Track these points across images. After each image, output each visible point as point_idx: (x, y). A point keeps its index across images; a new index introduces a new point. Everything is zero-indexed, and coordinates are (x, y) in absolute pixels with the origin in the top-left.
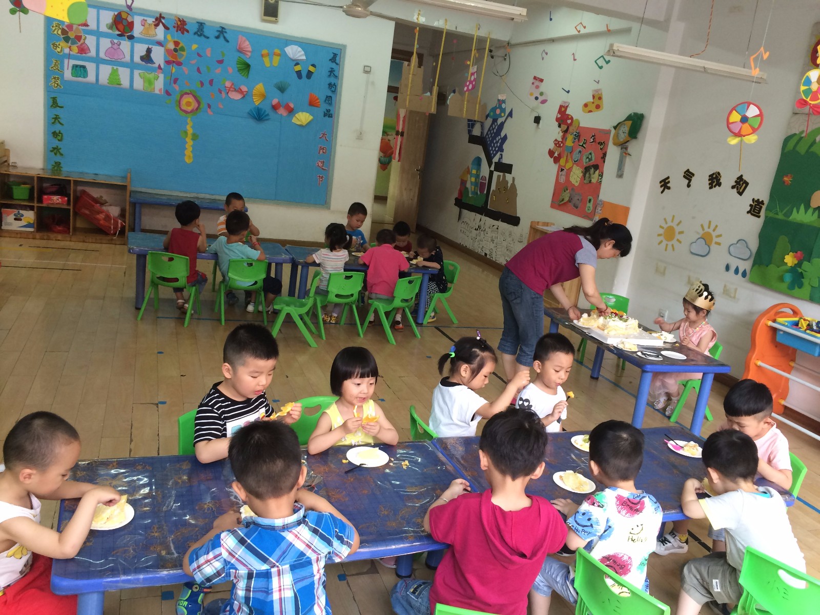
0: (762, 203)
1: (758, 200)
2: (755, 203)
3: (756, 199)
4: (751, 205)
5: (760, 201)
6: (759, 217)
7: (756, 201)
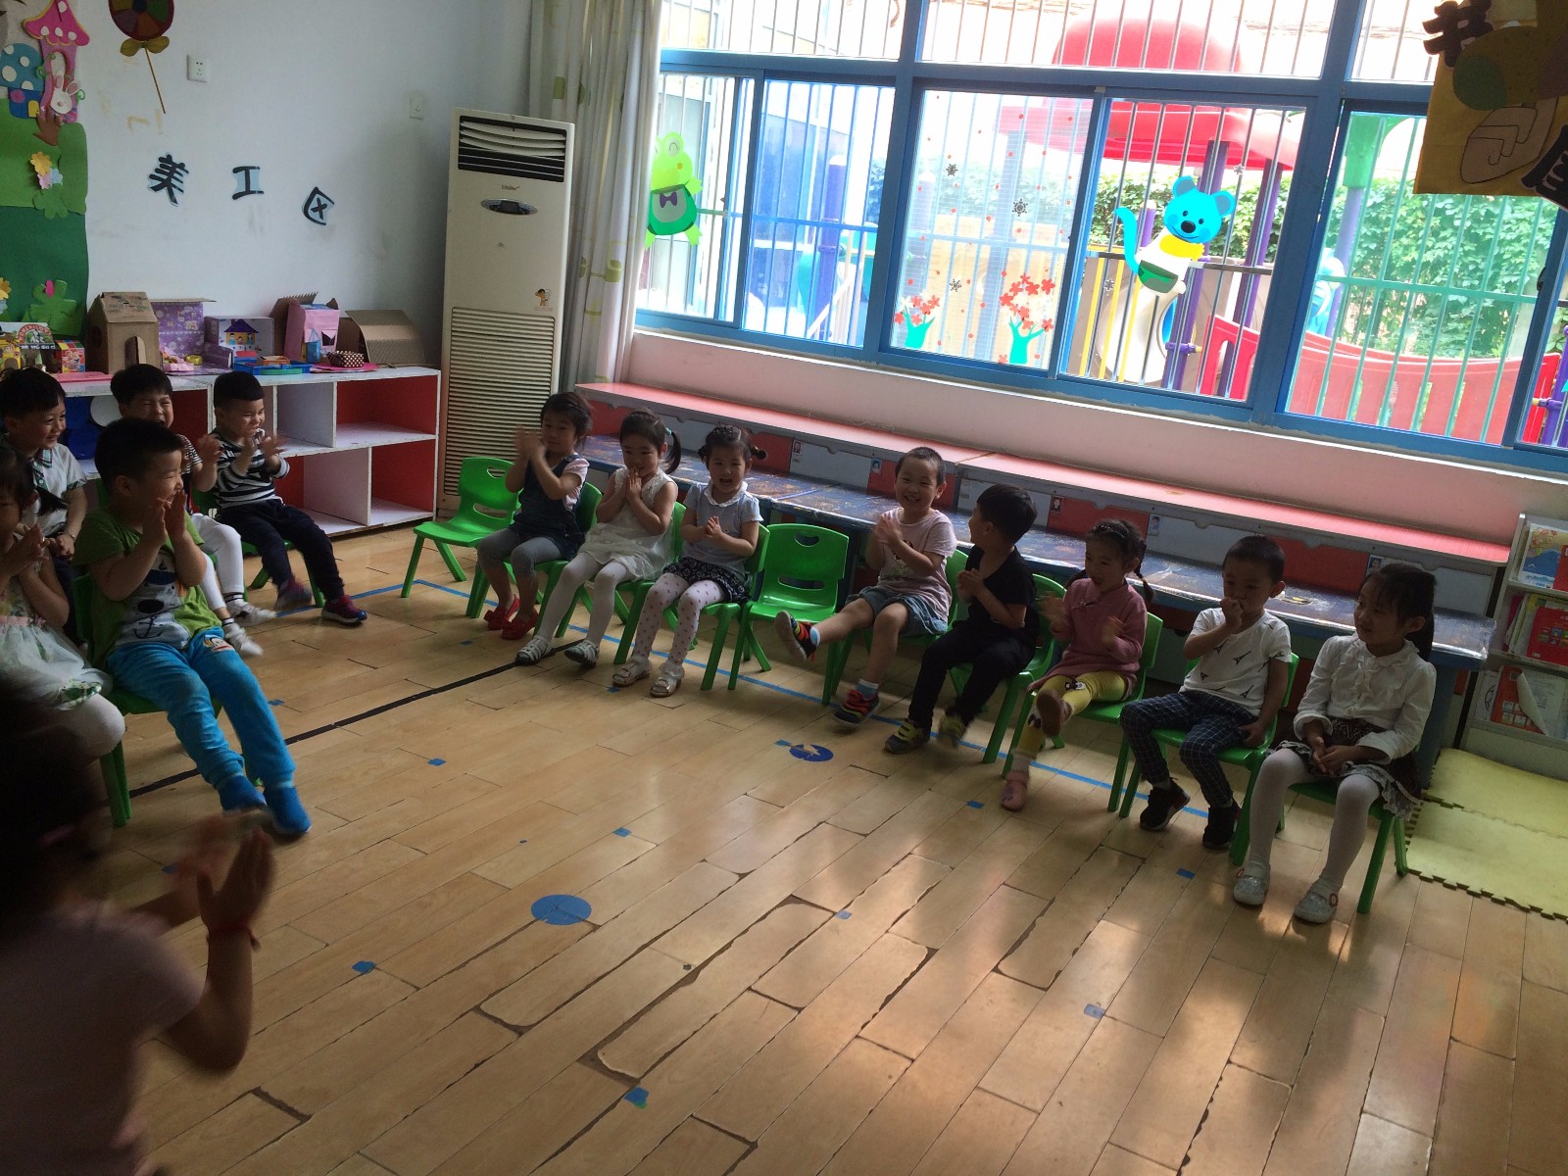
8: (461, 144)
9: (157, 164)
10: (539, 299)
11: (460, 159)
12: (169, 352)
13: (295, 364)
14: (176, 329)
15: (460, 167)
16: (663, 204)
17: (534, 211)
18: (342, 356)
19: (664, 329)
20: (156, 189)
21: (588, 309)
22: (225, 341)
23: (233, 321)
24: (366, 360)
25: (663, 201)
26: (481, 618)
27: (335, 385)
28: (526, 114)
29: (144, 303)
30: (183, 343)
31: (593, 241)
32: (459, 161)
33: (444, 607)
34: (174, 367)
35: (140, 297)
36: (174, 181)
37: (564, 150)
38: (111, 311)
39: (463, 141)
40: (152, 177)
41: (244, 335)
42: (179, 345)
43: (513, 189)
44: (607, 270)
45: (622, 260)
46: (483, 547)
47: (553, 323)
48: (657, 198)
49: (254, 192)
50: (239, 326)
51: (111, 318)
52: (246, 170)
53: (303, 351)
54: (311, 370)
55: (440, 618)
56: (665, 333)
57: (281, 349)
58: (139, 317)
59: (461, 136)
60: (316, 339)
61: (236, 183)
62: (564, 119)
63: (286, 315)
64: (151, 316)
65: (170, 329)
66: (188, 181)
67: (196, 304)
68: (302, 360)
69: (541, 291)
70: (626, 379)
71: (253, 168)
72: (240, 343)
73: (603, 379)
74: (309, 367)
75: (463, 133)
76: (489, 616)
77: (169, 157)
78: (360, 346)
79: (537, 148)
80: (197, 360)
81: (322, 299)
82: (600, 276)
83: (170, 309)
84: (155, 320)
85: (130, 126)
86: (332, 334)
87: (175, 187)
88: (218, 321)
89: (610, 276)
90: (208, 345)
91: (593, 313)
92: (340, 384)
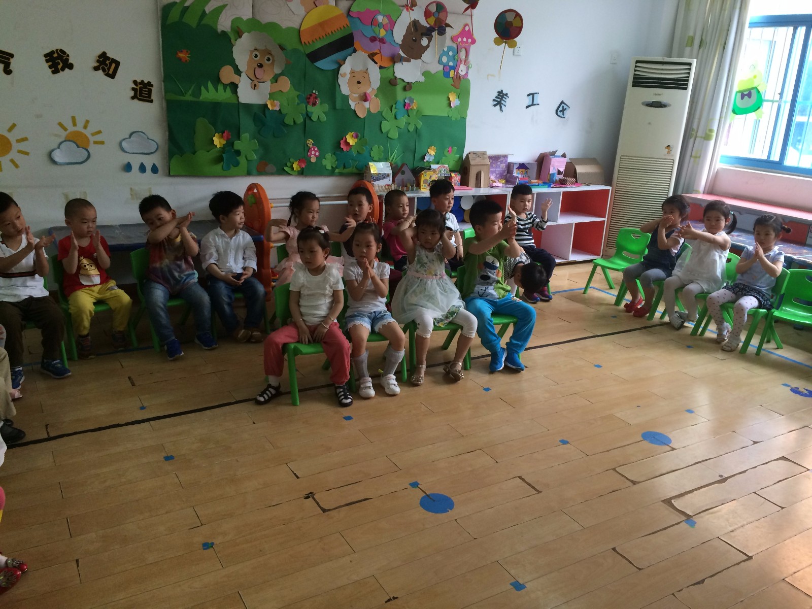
0: (149, 84)
1: (143, 81)
2: (139, 86)
3: (139, 80)
4: (133, 89)
5: (146, 82)
6: (151, 101)
7: (140, 83)
8: (635, 74)
9: (496, 94)
10: (667, 150)
11: (633, 82)
12: (493, 178)
13: (545, 183)
14: (496, 167)
15: (633, 86)
16: (742, 97)
17: (669, 105)
18: (566, 180)
19: (736, 165)
20: (495, 105)
21: (694, 154)
22: (516, 173)
23: (520, 164)
24: (576, 182)
25: (743, 96)
26: (622, 306)
27: (562, 193)
28: (670, 57)
29: (485, 156)
30: (498, 174)
31: (700, 119)
32: (633, 83)
33: (603, 299)
34: (494, 184)
35: (484, 153)
36: (502, 102)
37: (689, 73)
38: (472, 160)
39: (637, 73)
40: (494, 100)
41: (524, 170)
42: (496, 175)
43: (659, 95)
44: (706, 134)
45: (715, 128)
46: (627, 272)
47: (673, 162)
48: (739, 95)
49: (535, 105)
50: (522, 166)
51: (472, 163)
52: (533, 94)
53: (549, 178)
54: (551, 186)
55: (601, 304)
56: (736, 167)
57: (538, 177)
58: (483, 162)
59: (635, 71)
60: (555, 172)
61: (528, 101)
62: (691, 57)
63: (542, 161)
64: (488, 162)
65: (494, 168)
66: (508, 102)
67: (506, 157)
68: (547, 181)
69: (668, 146)
70: (710, 192)
71: (536, 93)
72: (521, 174)
73: (697, 192)
74: (550, 185)
75: (637, 69)
76: (626, 305)
77: (502, 91)
78: (574, 175)
79: (674, 73)
80: (503, 181)
81: (559, 153)
82: (701, 137)
83: (495, 159)
84: (489, 163)
85: (488, 79)
86: (562, 169)
87: (503, 104)
88: (514, 164)
89: (707, 137)
90: (509, 175)
91: (696, 157)
92: (563, 192)
